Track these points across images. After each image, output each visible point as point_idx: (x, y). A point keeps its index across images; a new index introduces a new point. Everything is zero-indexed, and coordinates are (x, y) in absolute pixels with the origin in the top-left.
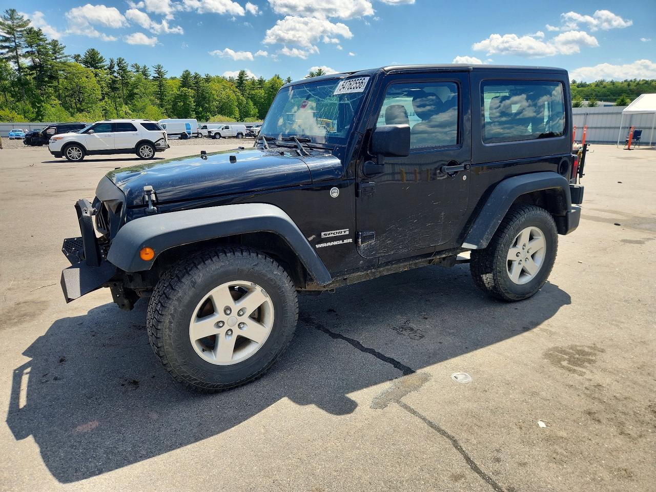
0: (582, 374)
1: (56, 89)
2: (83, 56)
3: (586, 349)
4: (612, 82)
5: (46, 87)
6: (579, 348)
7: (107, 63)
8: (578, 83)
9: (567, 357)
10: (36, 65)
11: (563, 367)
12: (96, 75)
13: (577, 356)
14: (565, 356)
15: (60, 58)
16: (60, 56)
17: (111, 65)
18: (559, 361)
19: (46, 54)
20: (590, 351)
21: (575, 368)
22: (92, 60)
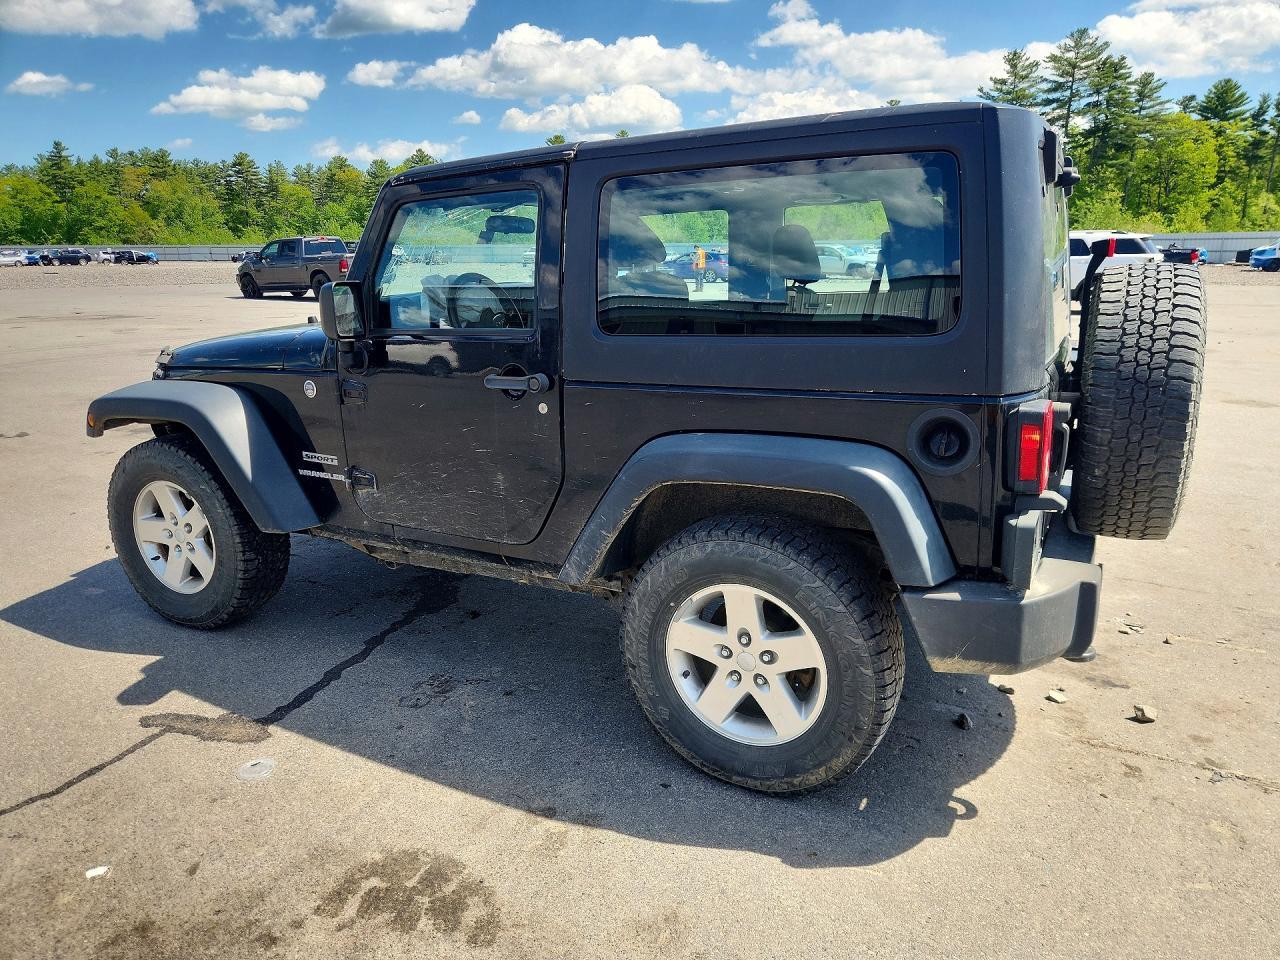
1: (1121, 170)
2: (1201, 98)
5: (1102, 167)
7: (1252, 105)
10: (1098, 126)
12: (1219, 133)
15: (1149, 108)
16: (1152, 103)
17: (1261, 108)
19: (1122, 104)
22: (1221, 103)
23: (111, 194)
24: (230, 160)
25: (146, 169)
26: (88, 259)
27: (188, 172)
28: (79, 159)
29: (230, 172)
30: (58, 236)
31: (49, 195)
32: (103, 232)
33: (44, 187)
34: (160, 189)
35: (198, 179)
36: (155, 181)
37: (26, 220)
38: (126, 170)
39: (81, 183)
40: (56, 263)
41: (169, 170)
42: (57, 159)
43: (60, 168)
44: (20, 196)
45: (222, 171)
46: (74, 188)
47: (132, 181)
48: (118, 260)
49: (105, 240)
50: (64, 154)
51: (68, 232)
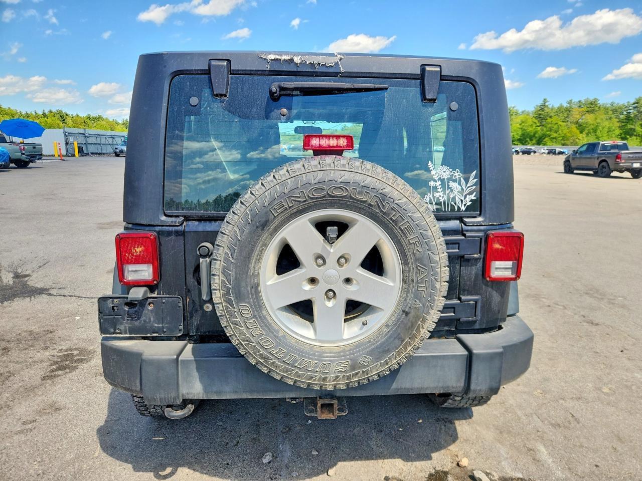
0: (60, 351)
3: (60, 372)
6: (67, 370)
9: (76, 358)
11: (76, 349)
13: (67, 363)
14: (78, 358)
18: (81, 353)
20: (57, 373)
21: (66, 353)
23: (563, 122)
24: (632, 101)
25: (585, 109)
26: (535, 152)
27: (606, 109)
28: (553, 106)
29: (631, 108)
30: (534, 141)
31: (535, 123)
32: (554, 140)
33: (534, 119)
34: (590, 118)
35: (611, 112)
36: (587, 114)
37: (523, 135)
38: (574, 110)
39: (551, 117)
40: (521, 154)
41: (596, 108)
42: (543, 107)
43: (543, 111)
44: (523, 124)
45: (626, 107)
46: (547, 119)
47: (576, 115)
48: (549, 153)
49: (554, 144)
50: (547, 104)
51: (539, 140)
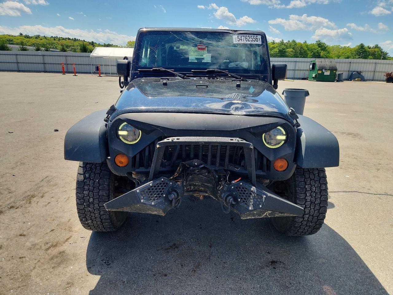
4: (44, 37)
8: (24, 35)
